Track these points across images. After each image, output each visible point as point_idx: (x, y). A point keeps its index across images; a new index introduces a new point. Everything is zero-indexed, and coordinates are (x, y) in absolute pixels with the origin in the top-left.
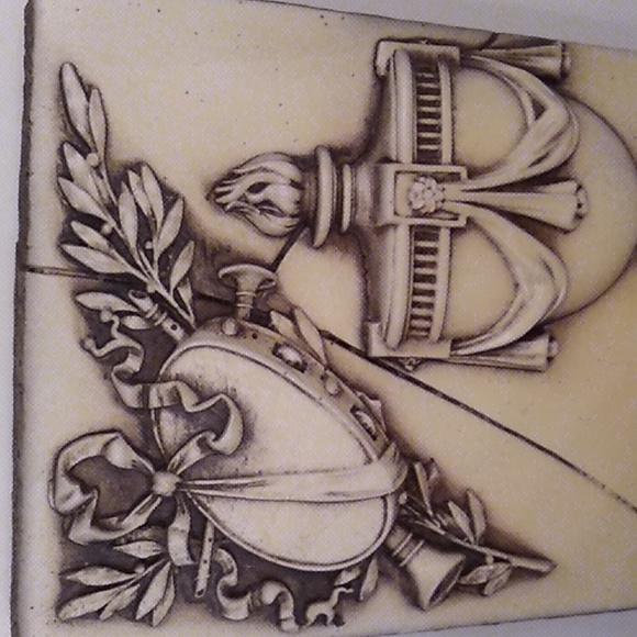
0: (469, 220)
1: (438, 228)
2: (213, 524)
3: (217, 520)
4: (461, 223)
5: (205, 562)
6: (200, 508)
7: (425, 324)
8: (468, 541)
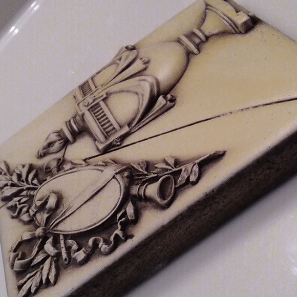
0: (107, 94)
1: (98, 103)
2: (61, 234)
3: (62, 231)
4: (105, 96)
5: (63, 248)
6: (55, 232)
7: (111, 128)
8: (170, 170)
